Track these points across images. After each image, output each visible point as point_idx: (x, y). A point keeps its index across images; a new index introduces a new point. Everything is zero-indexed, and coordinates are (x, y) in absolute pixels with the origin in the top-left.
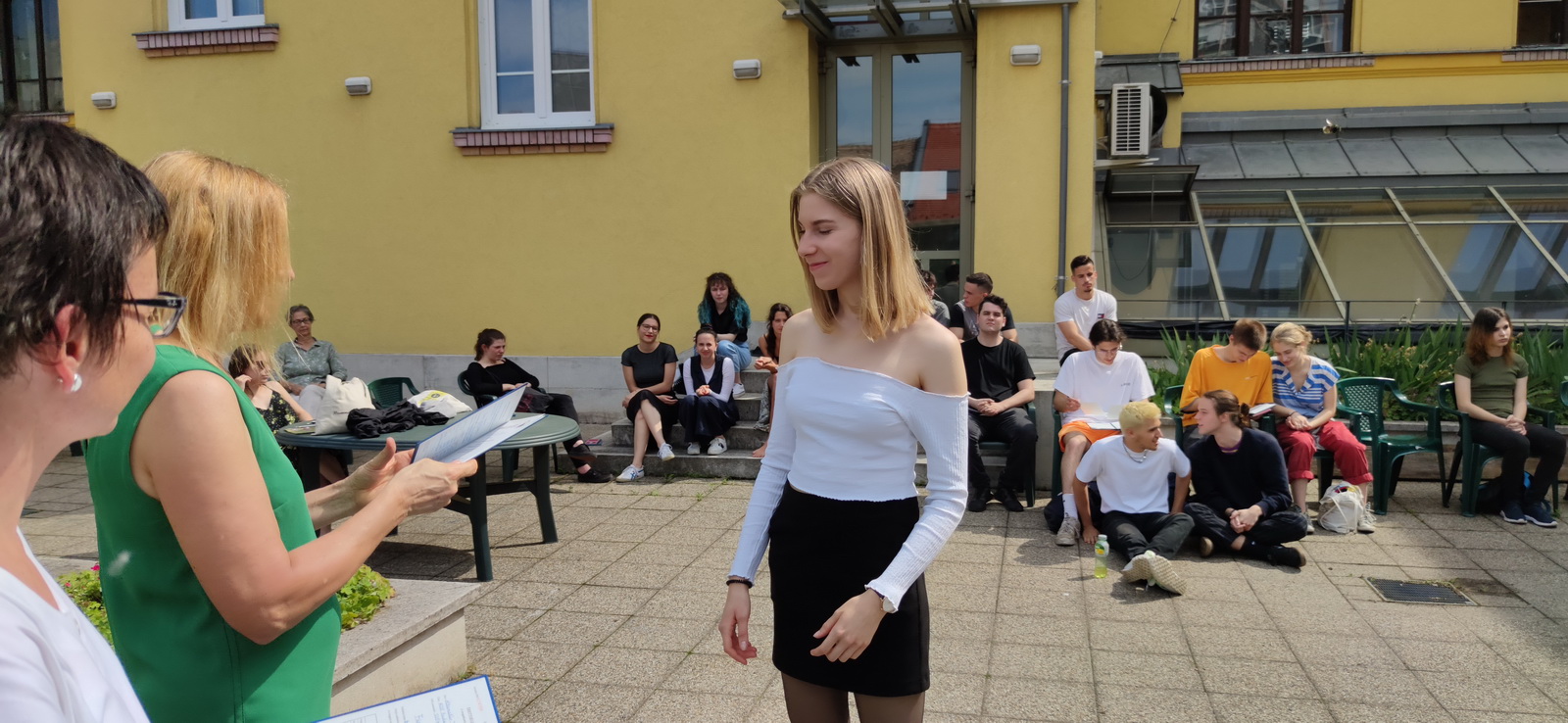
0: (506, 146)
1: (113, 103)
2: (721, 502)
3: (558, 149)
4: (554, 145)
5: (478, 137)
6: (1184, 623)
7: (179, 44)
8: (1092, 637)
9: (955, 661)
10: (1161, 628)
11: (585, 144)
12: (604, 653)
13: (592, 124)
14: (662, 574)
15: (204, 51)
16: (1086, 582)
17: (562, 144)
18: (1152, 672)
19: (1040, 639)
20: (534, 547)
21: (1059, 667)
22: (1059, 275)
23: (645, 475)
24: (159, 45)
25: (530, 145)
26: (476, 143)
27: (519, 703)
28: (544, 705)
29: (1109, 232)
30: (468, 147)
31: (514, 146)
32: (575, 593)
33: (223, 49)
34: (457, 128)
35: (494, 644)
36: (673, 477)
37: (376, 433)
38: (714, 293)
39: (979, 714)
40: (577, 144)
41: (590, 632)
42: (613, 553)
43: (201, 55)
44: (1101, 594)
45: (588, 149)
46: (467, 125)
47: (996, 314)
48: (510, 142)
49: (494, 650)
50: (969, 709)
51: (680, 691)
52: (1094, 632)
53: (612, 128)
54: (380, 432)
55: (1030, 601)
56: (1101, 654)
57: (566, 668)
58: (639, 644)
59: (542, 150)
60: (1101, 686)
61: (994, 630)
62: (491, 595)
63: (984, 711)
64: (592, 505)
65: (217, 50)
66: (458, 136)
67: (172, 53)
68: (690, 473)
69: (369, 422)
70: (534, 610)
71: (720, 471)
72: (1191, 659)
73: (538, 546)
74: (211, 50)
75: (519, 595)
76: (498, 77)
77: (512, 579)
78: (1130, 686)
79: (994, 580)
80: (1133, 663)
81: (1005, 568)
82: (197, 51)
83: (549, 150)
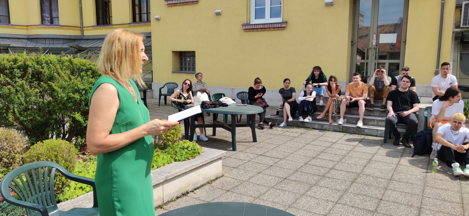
0: (256, 29)
1: (160, 19)
2: (308, 136)
3: (271, 29)
4: (270, 28)
5: (249, 26)
6: (463, 192)
7: (175, 3)
8: (424, 192)
9: (371, 193)
10: (453, 193)
11: (279, 27)
12: (261, 175)
13: (281, 21)
14: (284, 155)
15: (181, 4)
16: (428, 174)
17: (272, 28)
18: (444, 207)
19: (404, 190)
20: (250, 143)
21: (408, 200)
22: (436, 69)
23: (287, 125)
24: (170, 3)
25: (263, 28)
26: (249, 28)
27: (233, 186)
28: (240, 187)
29: (461, 54)
30: (246, 29)
31: (259, 28)
32: (258, 157)
33: (185, 4)
34: (243, 24)
35: (231, 168)
36: (295, 127)
37: (208, 108)
38: (315, 73)
39: (374, 211)
40: (276, 27)
41: (258, 169)
42: (271, 147)
43: (180, 5)
44: (433, 178)
45: (279, 29)
46: (246, 23)
47: (407, 82)
48: (257, 28)
49: (231, 170)
50: (371, 209)
51: (279, 189)
52: (426, 190)
53: (287, 23)
54: (209, 108)
55: (404, 177)
56: (426, 198)
57: (249, 178)
58: (271, 174)
59: (266, 30)
60: (422, 209)
61: (388, 185)
62: (235, 155)
63: (376, 210)
64: (270, 133)
65: (184, 4)
66: (243, 26)
67: (173, 5)
68: (301, 126)
69: (207, 105)
70: (245, 160)
71: (310, 126)
72: (461, 205)
73: (251, 143)
74: (182, 4)
75: (242, 156)
76: (255, 8)
77: (241, 151)
78: (434, 211)
79: (393, 169)
80: (438, 203)
81: (399, 166)
82: (179, 4)
83: (268, 29)
